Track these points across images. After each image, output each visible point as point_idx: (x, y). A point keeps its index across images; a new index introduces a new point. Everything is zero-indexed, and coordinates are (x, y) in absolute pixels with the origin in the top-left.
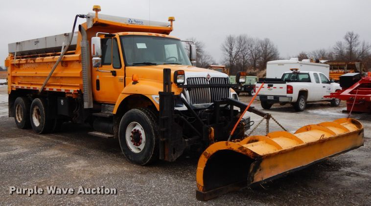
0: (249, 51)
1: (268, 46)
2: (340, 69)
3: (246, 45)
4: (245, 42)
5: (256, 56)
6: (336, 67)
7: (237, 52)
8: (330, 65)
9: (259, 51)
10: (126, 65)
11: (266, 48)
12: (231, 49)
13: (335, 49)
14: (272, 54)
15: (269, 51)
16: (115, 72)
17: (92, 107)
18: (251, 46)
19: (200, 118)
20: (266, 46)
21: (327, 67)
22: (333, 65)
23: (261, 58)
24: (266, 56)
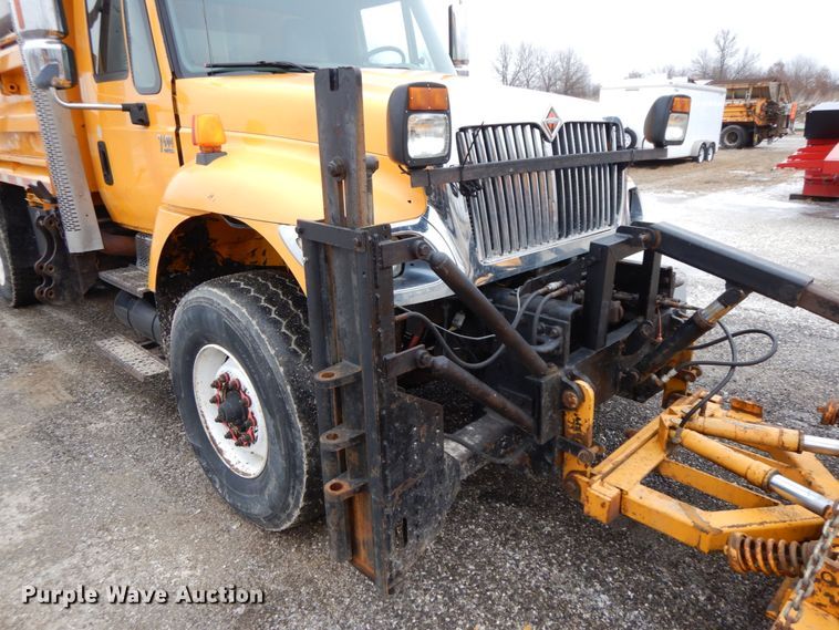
0: (538, 69)
1: (572, 61)
2: (736, 97)
3: (533, 59)
4: (530, 53)
5: (550, 79)
6: (740, 93)
7: (516, 74)
8: (728, 89)
9: (556, 71)
10: (176, 74)
11: (568, 63)
12: (505, 67)
13: (693, 62)
14: (579, 75)
15: (573, 69)
16: (141, 107)
17: (98, 245)
18: (542, 61)
19: (528, 338)
20: (569, 59)
21: (722, 93)
22: (733, 89)
23: (559, 82)
24: (568, 80)
